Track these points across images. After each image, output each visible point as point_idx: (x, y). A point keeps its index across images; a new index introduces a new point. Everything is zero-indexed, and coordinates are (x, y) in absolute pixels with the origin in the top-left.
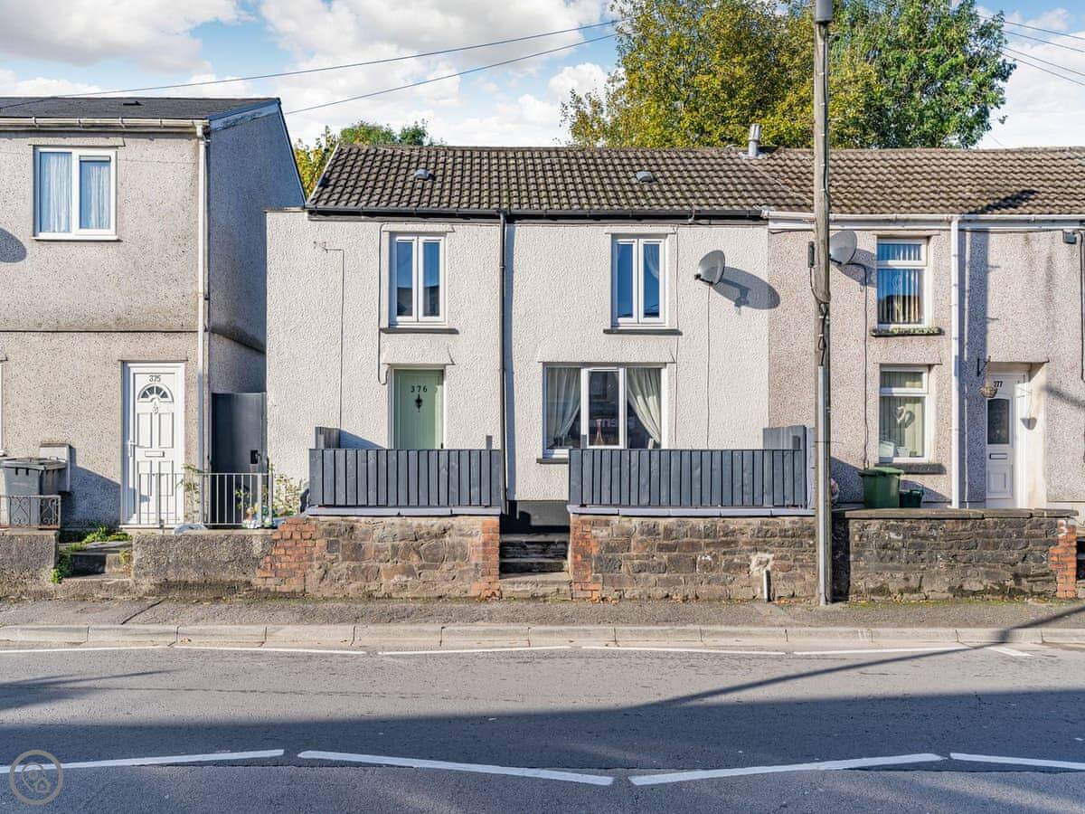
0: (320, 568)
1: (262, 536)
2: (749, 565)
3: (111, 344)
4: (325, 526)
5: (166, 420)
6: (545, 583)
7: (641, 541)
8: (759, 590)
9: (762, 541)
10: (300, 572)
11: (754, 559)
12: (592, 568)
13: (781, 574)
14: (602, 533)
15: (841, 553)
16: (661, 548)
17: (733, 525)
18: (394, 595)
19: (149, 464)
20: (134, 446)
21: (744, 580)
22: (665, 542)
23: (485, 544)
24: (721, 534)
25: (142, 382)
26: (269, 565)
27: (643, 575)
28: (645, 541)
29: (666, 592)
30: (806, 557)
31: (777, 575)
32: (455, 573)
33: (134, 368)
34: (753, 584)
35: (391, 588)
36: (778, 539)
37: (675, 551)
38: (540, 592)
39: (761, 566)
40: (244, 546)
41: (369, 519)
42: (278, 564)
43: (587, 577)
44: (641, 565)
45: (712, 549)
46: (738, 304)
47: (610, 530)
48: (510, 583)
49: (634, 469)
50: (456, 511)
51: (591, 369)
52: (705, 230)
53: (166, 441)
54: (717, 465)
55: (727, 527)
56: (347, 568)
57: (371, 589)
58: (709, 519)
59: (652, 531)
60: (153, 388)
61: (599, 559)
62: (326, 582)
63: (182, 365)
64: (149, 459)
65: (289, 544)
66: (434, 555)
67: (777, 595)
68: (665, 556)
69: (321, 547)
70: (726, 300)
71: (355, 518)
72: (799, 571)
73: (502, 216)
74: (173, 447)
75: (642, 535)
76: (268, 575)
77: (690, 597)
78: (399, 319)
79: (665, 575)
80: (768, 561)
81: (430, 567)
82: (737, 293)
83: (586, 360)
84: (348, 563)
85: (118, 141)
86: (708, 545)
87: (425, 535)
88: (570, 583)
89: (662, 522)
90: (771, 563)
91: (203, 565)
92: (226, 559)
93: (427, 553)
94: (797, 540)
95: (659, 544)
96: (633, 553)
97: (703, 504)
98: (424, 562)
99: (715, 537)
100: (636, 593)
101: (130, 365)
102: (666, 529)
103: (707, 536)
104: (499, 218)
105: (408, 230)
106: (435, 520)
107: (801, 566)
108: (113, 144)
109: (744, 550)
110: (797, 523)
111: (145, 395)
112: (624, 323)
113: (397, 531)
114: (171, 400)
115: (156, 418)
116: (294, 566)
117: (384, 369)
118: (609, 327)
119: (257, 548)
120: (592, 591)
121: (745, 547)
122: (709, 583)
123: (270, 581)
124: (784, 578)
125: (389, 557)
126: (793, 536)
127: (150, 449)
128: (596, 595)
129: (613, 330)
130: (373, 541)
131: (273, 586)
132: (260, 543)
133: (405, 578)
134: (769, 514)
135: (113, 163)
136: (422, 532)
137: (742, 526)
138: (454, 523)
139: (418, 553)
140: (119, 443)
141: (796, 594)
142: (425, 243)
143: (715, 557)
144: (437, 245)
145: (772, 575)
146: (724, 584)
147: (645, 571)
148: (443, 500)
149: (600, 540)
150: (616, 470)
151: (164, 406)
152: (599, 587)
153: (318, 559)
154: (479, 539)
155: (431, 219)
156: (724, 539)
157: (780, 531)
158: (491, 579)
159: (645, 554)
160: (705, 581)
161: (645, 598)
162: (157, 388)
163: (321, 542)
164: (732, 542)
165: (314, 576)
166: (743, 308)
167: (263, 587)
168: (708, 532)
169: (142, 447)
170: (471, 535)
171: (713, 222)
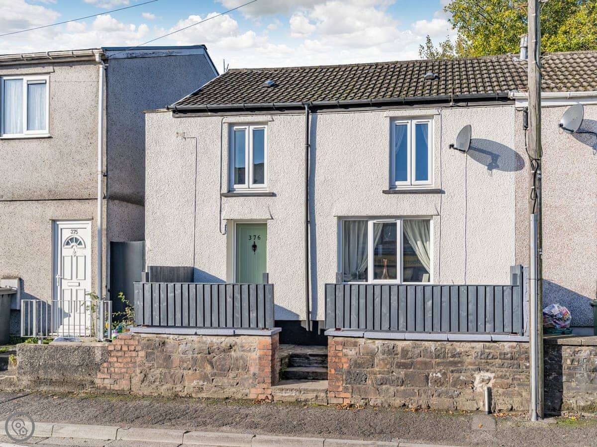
0: (141, 373)
1: (102, 347)
2: (473, 383)
3: (45, 209)
4: (145, 341)
5: (81, 261)
6: (306, 391)
7: (383, 360)
8: (482, 403)
9: (485, 361)
10: (127, 375)
11: (478, 377)
12: (343, 380)
13: (501, 391)
14: (351, 352)
15: (554, 375)
16: (400, 366)
17: (459, 348)
18: (194, 395)
19: (70, 291)
20: (61, 278)
21: (469, 395)
22: (402, 361)
23: (260, 358)
24: (450, 355)
25: (66, 235)
26: (106, 369)
27: (384, 387)
28: (386, 359)
29: (403, 402)
30: (523, 376)
31: (497, 391)
32: (238, 379)
33: (61, 225)
34: (476, 398)
35: (192, 390)
36: (498, 361)
37: (411, 368)
38: (303, 397)
39: (484, 383)
40: (89, 355)
41: (176, 337)
42: (112, 369)
43: (339, 386)
44: (383, 378)
45: (442, 368)
46: (490, 167)
47: (357, 350)
48: (279, 389)
49: (377, 300)
50: (238, 332)
51: (375, 221)
52: (464, 110)
53: (81, 275)
54: (445, 299)
55: (455, 349)
56: (161, 374)
57: (177, 390)
58: (439, 343)
59: (392, 352)
60: (73, 238)
61: (349, 372)
62: (146, 383)
63: (90, 222)
64: (71, 287)
65: (120, 354)
66: (223, 365)
67: (497, 408)
68: (402, 373)
69: (142, 357)
70: (481, 165)
71: (165, 336)
72: (516, 389)
73: (306, 107)
74: (85, 279)
75: (383, 354)
76: (105, 377)
77: (423, 407)
78: (236, 186)
79: (402, 388)
80: (489, 380)
81: (220, 375)
82: (489, 159)
83: (370, 214)
84: (161, 369)
85: (50, 69)
86: (438, 364)
87: (216, 350)
88: (326, 391)
89: (401, 344)
90: (492, 381)
91: (62, 368)
92: (77, 364)
93: (218, 363)
94: (516, 362)
95: (398, 362)
96: (376, 369)
97: (435, 330)
98: (215, 371)
99: (444, 357)
100: (379, 401)
101: (58, 223)
102: (403, 350)
103: (438, 357)
104: (304, 108)
105: (240, 121)
106: (223, 339)
107: (518, 385)
108: (47, 71)
109: (469, 369)
110: (515, 348)
111: (68, 244)
112: (400, 185)
113: (196, 346)
114: (83, 246)
115: (74, 259)
116: (123, 370)
117: (224, 223)
118: (387, 189)
119: (98, 357)
120: (343, 398)
121: (470, 367)
122: (439, 396)
123: (106, 381)
124: (504, 393)
125: (190, 366)
126: (512, 358)
127: (71, 281)
128: (347, 402)
129: (391, 190)
130: (179, 353)
131: (109, 385)
132: (100, 353)
133: (201, 383)
134: (490, 340)
135: (48, 84)
136: (214, 347)
137: (467, 349)
138: (237, 341)
139: (211, 363)
140: (50, 276)
141: (515, 407)
142: (254, 130)
143: (444, 374)
144: (262, 132)
145: (494, 391)
146: (452, 397)
147: (386, 384)
148: (230, 324)
149: (350, 357)
150: (362, 301)
151: (80, 251)
152: (348, 395)
153: (140, 366)
154: (255, 355)
155: (257, 112)
156: (452, 359)
157: (500, 354)
158: (265, 386)
159: (386, 370)
160: (435, 394)
161: (387, 406)
162: (76, 238)
163: (142, 354)
164: (459, 362)
165: (137, 379)
166: (494, 171)
167: (102, 386)
168: (439, 353)
169: (66, 279)
170: (250, 351)
171: (470, 104)
